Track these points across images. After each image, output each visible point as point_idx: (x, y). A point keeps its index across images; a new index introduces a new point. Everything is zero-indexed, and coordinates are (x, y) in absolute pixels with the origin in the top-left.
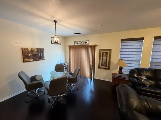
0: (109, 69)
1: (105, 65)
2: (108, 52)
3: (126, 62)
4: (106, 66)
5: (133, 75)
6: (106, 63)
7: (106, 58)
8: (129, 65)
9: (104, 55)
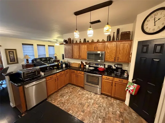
0: (17, 63)
1: (13, 61)
2: (14, 51)
3: (29, 56)
4: (15, 61)
5: (34, 62)
6: (14, 59)
7: (13, 56)
8: (31, 58)
9: (11, 53)
